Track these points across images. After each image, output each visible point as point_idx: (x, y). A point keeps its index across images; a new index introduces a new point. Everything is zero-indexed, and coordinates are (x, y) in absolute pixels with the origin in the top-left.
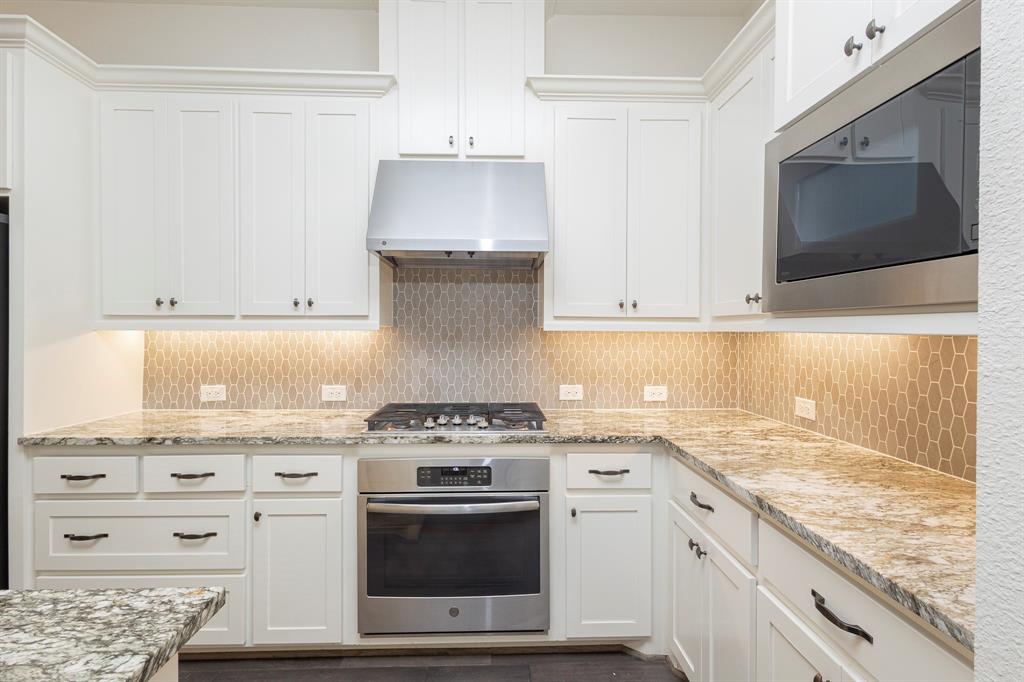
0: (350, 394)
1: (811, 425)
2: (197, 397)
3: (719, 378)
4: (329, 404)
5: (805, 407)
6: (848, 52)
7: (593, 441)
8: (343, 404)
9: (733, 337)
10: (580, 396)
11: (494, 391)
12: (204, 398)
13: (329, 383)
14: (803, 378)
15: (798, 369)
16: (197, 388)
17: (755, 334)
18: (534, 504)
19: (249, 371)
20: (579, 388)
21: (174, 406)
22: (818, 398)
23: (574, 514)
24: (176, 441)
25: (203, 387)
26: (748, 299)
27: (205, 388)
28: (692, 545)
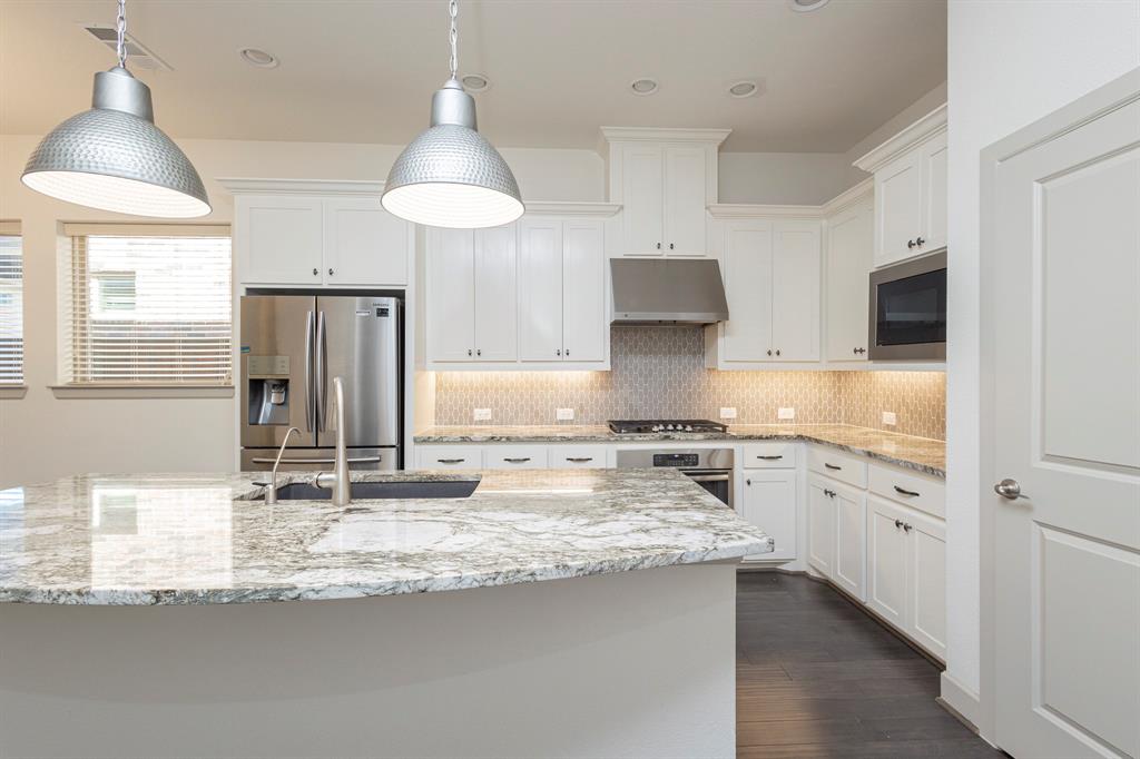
0: (576, 415)
1: (893, 428)
2: (472, 418)
3: (830, 402)
4: (562, 422)
5: (889, 418)
6: (910, 246)
7: (760, 438)
8: (571, 422)
9: (839, 374)
10: (735, 416)
11: (675, 412)
12: (476, 418)
13: (562, 407)
14: (888, 400)
15: (885, 393)
16: (472, 411)
17: (855, 372)
18: (726, 477)
19: (507, 400)
20: (734, 410)
21: (455, 423)
22: (897, 411)
23: (749, 483)
24: (508, 439)
25: (476, 410)
26: (855, 351)
27: (477, 411)
28: (826, 492)
